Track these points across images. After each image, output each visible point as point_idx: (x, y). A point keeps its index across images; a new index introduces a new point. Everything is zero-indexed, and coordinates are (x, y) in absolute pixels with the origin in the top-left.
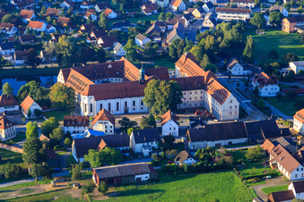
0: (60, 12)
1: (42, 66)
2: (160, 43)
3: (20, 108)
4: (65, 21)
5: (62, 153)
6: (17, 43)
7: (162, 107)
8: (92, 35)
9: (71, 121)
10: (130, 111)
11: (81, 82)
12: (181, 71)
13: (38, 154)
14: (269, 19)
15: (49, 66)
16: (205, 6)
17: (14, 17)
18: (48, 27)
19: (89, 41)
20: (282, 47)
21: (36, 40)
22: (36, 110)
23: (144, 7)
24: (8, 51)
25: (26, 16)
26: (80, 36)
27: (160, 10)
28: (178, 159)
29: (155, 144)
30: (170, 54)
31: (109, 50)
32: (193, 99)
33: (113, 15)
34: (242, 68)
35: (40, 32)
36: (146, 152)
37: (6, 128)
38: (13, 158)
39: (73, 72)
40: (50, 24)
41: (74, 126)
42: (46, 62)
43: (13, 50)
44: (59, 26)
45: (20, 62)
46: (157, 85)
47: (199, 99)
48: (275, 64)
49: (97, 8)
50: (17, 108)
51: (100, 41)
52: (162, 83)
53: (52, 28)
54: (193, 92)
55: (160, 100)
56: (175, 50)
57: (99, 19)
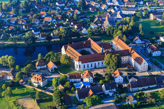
0: (56, 12)
1: (53, 40)
2: (101, 27)
3: (47, 66)
4: (59, 17)
5: (71, 95)
6: (40, 28)
7: (113, 67)
8: (72, 24)
9: (73, 76)
10: (97, 67)
11: (73, 52)
12: (116, 44)
13: (61, 100)
14: (144, 13)
15: (56, 40)
16: (116, 7)
17: (38, 15)
18: (52, 20)
19: (71, 26)
20: (152, 27)
21: (49, 26)
22: (55, 68)
23: (91, 9)
24: (37, 33)
25: (43, 15)
26: (67, 24)
27: (97, 9)
28: (128, 100)
29: (114, 90)
30: (107, 33)
31: (80, 31)
32: (125, 60)
33: (79, 13)
34: (140, 41)
35: (49, 22)
36: (111, 94)
37: (43, 81)
38: (47, 98)
39: (69, 47)
40: (53, 18)
41: (74, 79)
42: (54, 38)
43: (39, 32)
44: (57, 19)
45: (43, 38)
46: (111, 57)
47: (127, 60)
48: (154, 38)
49: (71, 9)
50: (45, 66)
51: (76, 27)
52: (113, 56)
53: (55, 20)
54: (125, 57)
55: (112, 64)
56: (109, 31)
57: (73, 15)
